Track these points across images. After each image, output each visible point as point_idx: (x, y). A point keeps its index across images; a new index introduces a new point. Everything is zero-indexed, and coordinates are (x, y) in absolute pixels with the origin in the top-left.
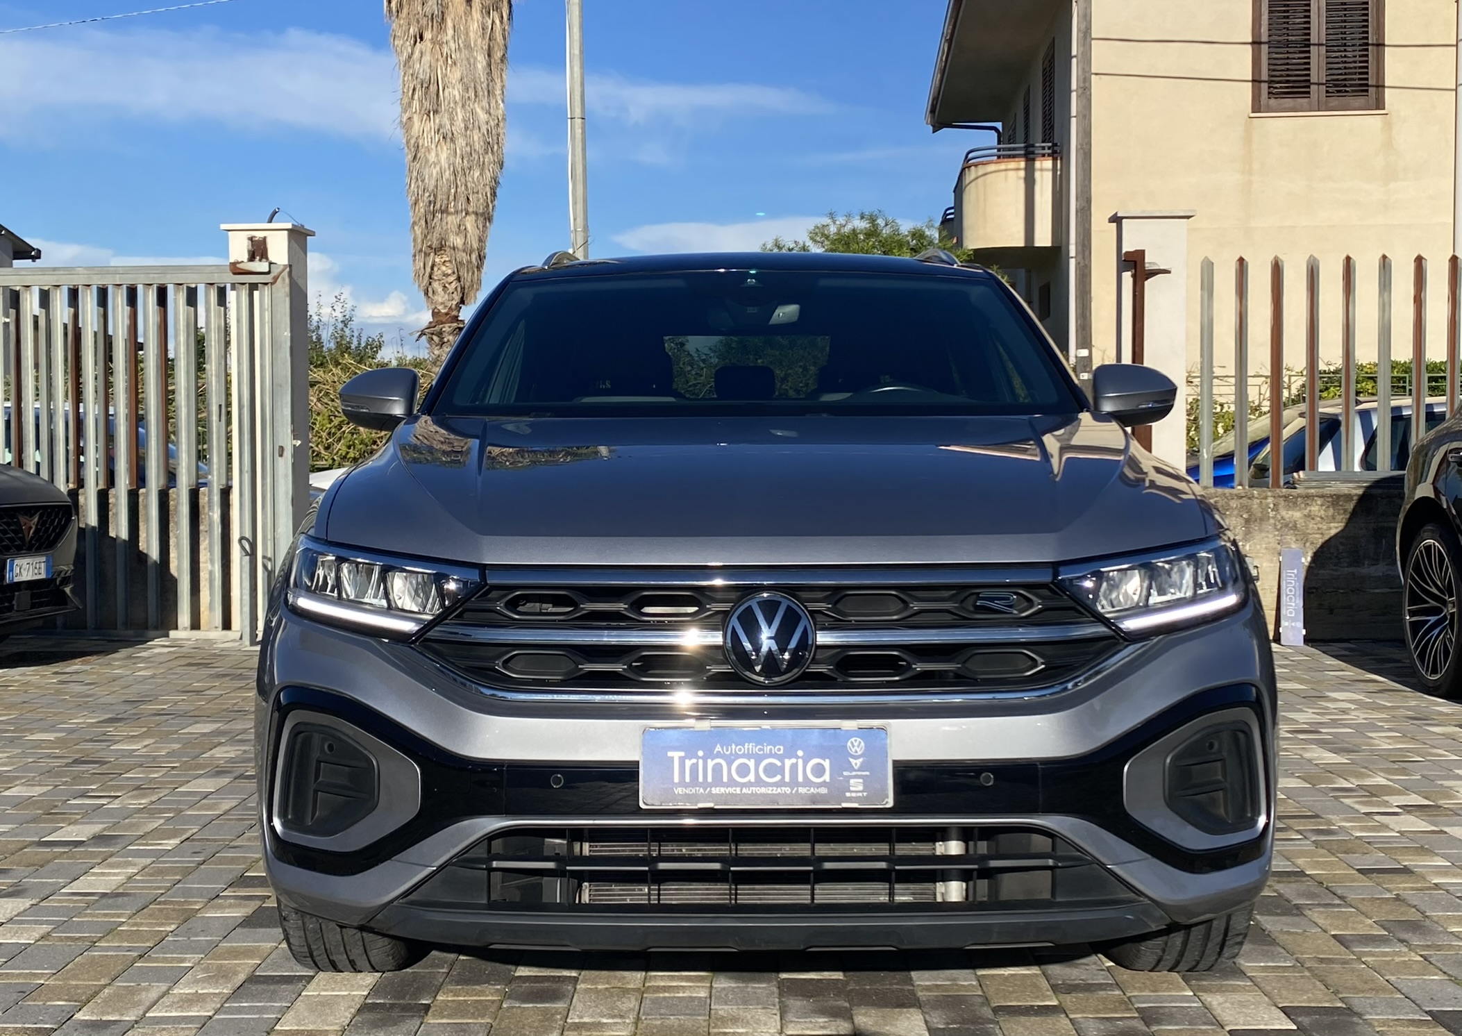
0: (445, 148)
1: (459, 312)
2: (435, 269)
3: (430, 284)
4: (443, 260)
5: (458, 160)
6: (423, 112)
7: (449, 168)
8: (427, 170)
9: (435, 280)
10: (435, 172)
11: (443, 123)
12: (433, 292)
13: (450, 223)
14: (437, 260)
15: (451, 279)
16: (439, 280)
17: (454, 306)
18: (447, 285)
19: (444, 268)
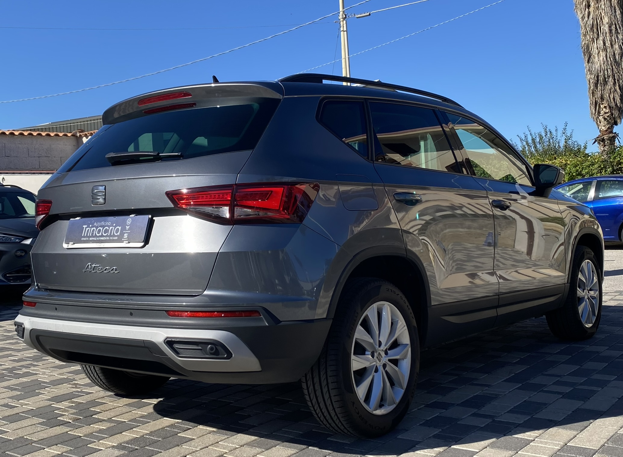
1: (613, 129)
2: (601, 110)
3: (598, 118)
4: (603, 106)
6: (591, 40)
7: (604, 64)
8: (593, 66)
10: (597, 66)
11: (600, 43)
12: (600, 122)
15: (607, 115)
16: (602, 115)
17: (610, 127)
18: (606, 118)
19: (604, 109)
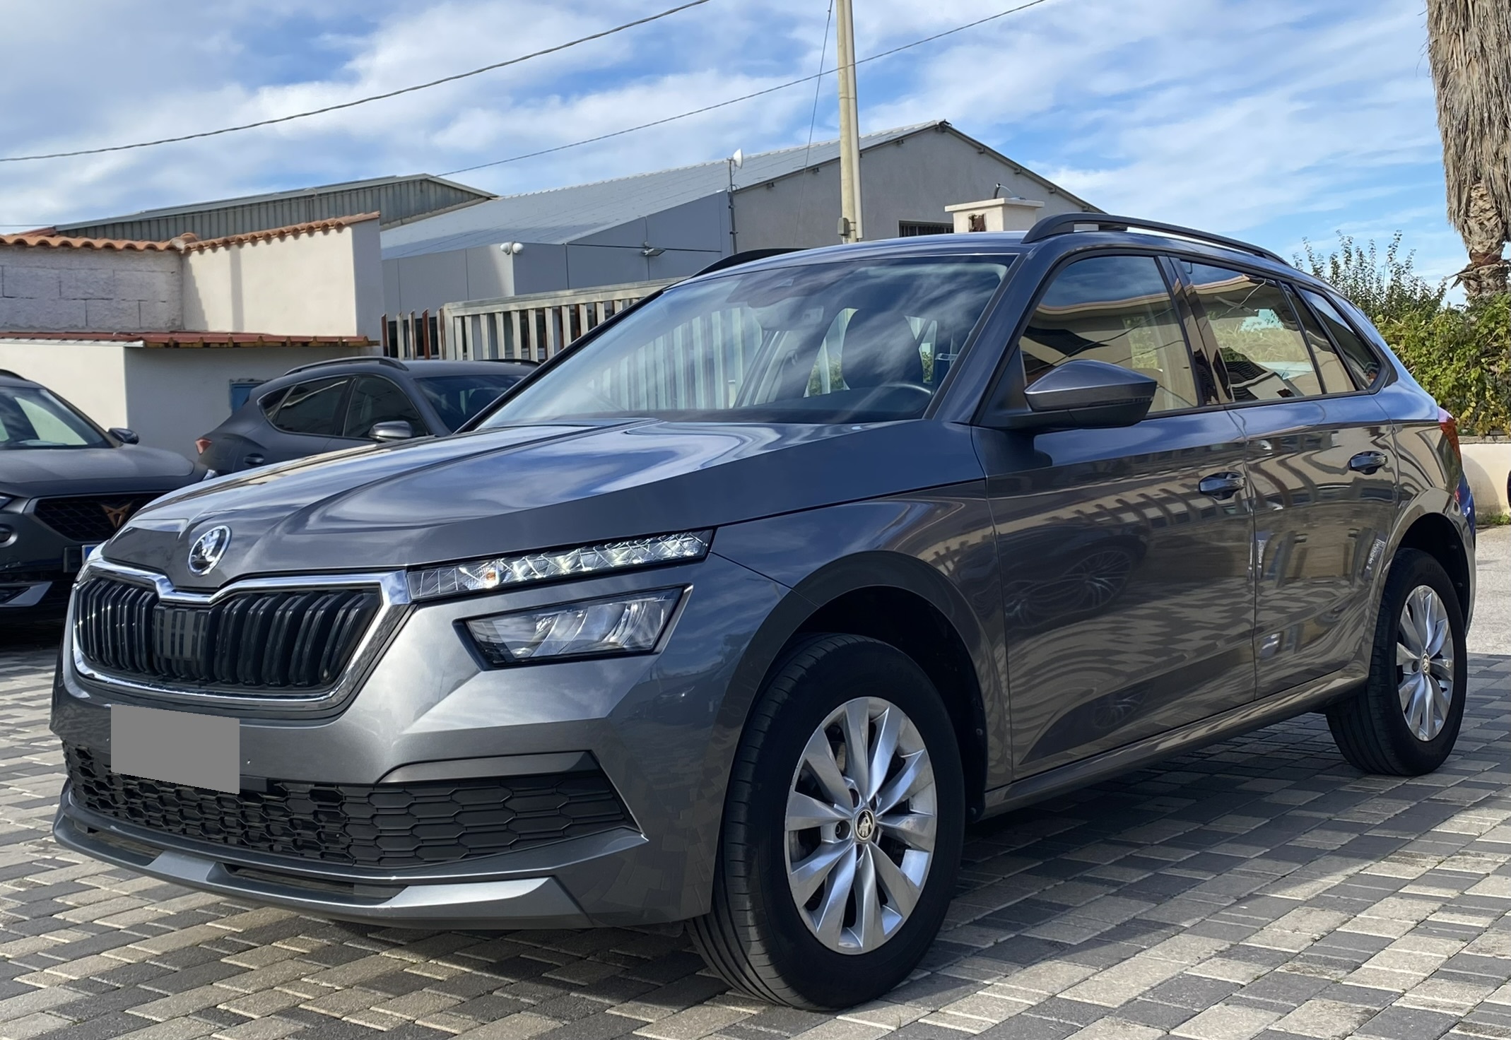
0: (1477, 68)
1: (1502, 250)
2: (1472, 204)
3: (1466, 222)
4: (1479, 194)
5: (1491, 78)
6: (1450, 32)
7: (1481, 90)
8: (1456, 96)
9: (1472, 218)
10: (1466, 97)
11: (1472, 41)
12: (1470, 233)
13: (1484, 152)
14: (1473, 194)
15: (1490, 214)
16: (1476, 217)
17: (1494, 245)
18: (1486, 222)
19: (1480, 203)
